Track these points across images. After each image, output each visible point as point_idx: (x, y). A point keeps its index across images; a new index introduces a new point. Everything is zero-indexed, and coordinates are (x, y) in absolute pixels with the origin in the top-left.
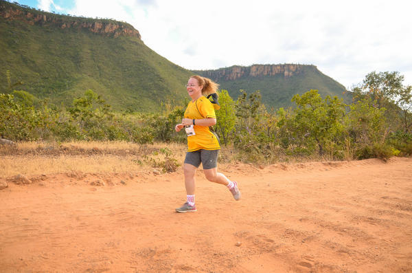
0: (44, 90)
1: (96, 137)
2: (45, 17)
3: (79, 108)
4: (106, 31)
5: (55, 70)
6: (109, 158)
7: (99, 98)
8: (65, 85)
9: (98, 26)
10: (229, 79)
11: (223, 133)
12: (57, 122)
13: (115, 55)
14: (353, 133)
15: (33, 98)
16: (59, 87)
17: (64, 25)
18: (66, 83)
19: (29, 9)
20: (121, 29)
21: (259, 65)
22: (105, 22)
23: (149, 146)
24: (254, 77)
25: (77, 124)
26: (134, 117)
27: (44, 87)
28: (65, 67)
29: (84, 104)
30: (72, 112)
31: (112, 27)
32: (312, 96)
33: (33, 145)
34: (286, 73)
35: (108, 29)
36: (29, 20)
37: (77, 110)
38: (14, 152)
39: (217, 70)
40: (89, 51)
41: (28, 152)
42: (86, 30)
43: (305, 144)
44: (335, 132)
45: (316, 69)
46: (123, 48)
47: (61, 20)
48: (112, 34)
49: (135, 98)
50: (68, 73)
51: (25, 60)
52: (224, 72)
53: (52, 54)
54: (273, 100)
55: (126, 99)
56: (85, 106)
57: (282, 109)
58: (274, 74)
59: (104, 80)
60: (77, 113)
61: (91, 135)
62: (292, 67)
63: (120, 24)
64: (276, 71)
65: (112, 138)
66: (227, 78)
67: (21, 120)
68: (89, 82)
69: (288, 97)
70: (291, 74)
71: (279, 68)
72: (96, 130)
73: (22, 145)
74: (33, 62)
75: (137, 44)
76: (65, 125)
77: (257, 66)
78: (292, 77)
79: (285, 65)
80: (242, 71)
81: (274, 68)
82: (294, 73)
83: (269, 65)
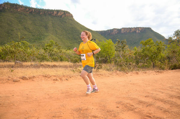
0: (33, 40)
1: (55, 60)
2: (33, 10)
3: (48, 48)
4: (59, 15)
5: (37, 32)
6: (60, 69)
7: (56, 43)
8: (41, 38)
9: (55, 13)
10: (112, 35)
11: (110, 58)
12: (38, 54)
13: (62, 25)
14: (169, 58)
15: (29, 44)
16: (39, 39)
17: (41, 13)
18: (42, 37)
19: (27, 7)
20: (65, 13)
21: (125, 28)
22: (58, 11)
23: (77, 64)
24: (123, 33)
25: (47, 54)
26: (71, 52)
27: (33, 39)
28: (41, 31)
29: (50, 46)
30: (45, 49)
31: (61, 13)
32: (150, 41)
33: (29, 63)
34: (137, 31)
35: (59, 14)
36: (27, 11)
37: (47, 49)
38: (22, 66)
39: (106, 31)
40: (51, 24)
41: (27, 66)
42: (50, 15)
43: (147, 63)
44: (160, 57)
45: (151, 29)
46: (66, 22)
47: (40, 11)
48: (61, 16)
49: (71, 43)
50: (43, 33)
51: (25, 28)
52: (109, 31)
53: (36, 25)
54: (131, 43)
55: (67, 44)
56: (50, 47)
57: (135, 47)
58: (132, 32)
59: (58, 36)
60: (47, 50)
61: (53, 59)
62: (140, 29)
63: (64, 12)
64: (133, 30)
65: (61, 60)
66: (111, 34)
67: (24, 53)
68: (51, 37)
69: (138, 42)
70: (139, 32)
71: (134, 29)
72: (55, 57)
73: (25, 64)
74: (29, 29)
75: (71, 20)
76: (42, 55)
77: (124, 29)
78: (140, 33)
79: (137, 28)
80: (117, 31)
81: (132, 29)
82: (141, 31)
83: (129, 28)
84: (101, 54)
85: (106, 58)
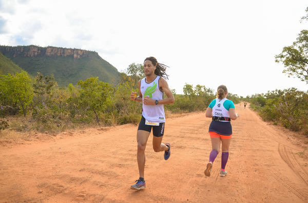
10: (27, 56)
11: (23, 106)
21: (53, 47)
24: (49, 56)
32: (91, 82)
34: (75, 56)
39: (15, 47)
43: (87, 115)
45: (98, 55)
52: (22, 49)
54: (64, 75)
57: (71, 85)
58: (65, 55)
62: (80, 52)
64: (67, 53)
66: (25, 55)
69: (76, 74)
70: (79, 56)
71: (70, 51)
77: (52, 48)
78: (79, 59)
79: (75, 49)
80: (38, 50)
81: (66, 51)
82: (81, 56)
83: (62, 48)
84: (5, 98)
85: (14, 106)
